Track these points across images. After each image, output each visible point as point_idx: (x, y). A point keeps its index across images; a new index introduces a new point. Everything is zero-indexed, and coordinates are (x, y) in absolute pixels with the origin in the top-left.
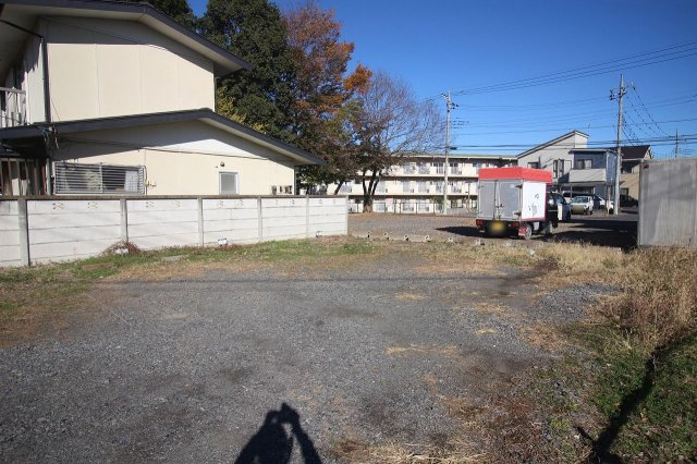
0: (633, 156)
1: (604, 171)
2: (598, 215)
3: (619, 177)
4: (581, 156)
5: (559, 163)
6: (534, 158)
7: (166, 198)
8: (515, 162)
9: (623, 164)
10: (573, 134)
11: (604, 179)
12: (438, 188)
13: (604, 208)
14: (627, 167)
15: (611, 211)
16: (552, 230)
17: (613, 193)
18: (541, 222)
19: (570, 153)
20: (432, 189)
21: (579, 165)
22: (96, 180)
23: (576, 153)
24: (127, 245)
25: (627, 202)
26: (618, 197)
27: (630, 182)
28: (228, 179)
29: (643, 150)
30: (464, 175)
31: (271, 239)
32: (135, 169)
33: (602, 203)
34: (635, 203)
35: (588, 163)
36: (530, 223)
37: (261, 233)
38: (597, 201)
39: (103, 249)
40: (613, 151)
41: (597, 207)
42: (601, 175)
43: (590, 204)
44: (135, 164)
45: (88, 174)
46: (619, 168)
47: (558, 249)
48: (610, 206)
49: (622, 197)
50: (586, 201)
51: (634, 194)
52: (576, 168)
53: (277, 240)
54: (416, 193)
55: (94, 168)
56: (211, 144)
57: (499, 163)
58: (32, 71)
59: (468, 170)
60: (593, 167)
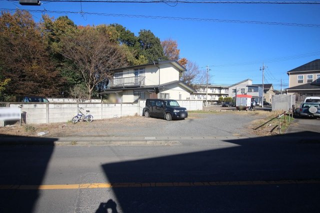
0: (267, 87)
1: (258, 93)
3: (264, 95)
4: (250, 88)
5: (243, 90)
6: (234, 88)
10: (247, 80)
11: (258, 96)
12: (198, 98)
13: (258, 105)
14: (265, 91)
15: (261, 106)
17: (261, 100)
19: (247, 86)
21: (250, 91)
23: (249, 86)
25: (266, 104)
27: (266, 96)
28: (180, 95)
29: (269, 86)
32: (168, 94)
33: (258, 103)
35: (253, 90)
36: (248, 107)
38: (256, 103)
40: (261, 85)
42: (257, 94)
45: (162, 95)
46: (263, 92)
48: (260, 105)
49: (264, 102)
51: (267, 101)
52: (249, 91)
56: (178, 88)
57: (220, 88)
58: (150, 73)
59: (209, 91)
60: (254, 92)
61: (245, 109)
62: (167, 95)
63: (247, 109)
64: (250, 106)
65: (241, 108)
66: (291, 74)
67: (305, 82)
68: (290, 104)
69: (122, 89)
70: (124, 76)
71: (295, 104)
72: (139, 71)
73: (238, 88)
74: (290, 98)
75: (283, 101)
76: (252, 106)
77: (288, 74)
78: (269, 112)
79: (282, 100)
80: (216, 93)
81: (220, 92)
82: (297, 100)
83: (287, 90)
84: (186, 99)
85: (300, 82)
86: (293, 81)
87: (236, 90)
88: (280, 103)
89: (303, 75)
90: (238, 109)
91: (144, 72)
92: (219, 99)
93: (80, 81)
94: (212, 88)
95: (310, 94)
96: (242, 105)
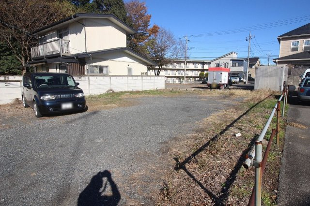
0: (253, 61)
1: (243, 67)
2: (241, 84)
4: (235, 61)
5: (226, 64)
6: (217, 62)
7: (120, 76)
8: (210, 63)
9: (249, 64)
10: (232, 53)
11: (243, 71)
12: (179, 73)
13: (242, 81)
14: (251, 66)
15: (245, 83)
16: (229, 87)
17: (246, 75)
18: (227, 85)
19: (231, 60)
20: (177, 74)
22: (97, 70)
23: (233, 60)
24: (111, 90)
25: (251, 79)
26: (247, 78)
27: (252, 72)
28: (130, 70)
29: (256, 59)
30: (190, 68)
31: (145, 90)
33: (242, 79)
34: (253, 80)
35: (237, 64)
36: (224, 85)
37: (142, 88)
38: (240, 78)
39: (106, 91)
40: (246, 59)
41: (240, 81)
42: (241, 69)
43: (238, 80)
44: (106, 65)
45: (95, 68)
46: (248, 66)
47: (234, 91)
48: (244, 81)
49: (249, 77)
50: (237, 79)
51: (253, 76)
52: (233, 66)
53: (147, 90)
54: (171, 75)
55: (96, 66)
56: (126, 59)
57: (203, 63)
58: (75, 34)
59: (191, 66)
60: (239, 66)
61: (219, 87)
62: (105, 69)
63: (222, 87)
64: (226, 82)
65: (214, 86)
66: (283, 39)
67: (301, 50)
68: (280, 80)
69: (43, 60)
71: (286, 80)
72: (63, 32)
73: (221, 61)
74: (282, 71)
75: (271, 76)
76: (230, 83)
77: (279, 40)
78: (249, 91)
79: (269, 74)
80: (199, 68)
81: (203, 67)
82: (289, 74)
83: (277, 61)
84: (140, 74)
85: (294, 50)
86: (286, 49)
87: (219, 64)
88: (266, 78)
89: (299, 40)
90: (210, 87)
92: (200, 74)
93: (8, 53)
94: (194, 63)
95: (307, 65)
96: (215, 81)
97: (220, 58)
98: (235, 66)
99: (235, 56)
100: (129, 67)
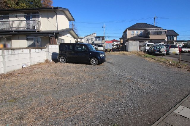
1: (100, 41)
5: (92, 39)
6: (87, 38)
11: (100, 43)
19: (94, 37)
35: (97, 39)
56: (69, 35)
62: (63, 41)
63: (112, 51)
65: (109, 50)
66: (128, 30)
67: (135, 35)
70: (11, 19)
72: (31, 15)
73: (89, 38)
79: (134, 45)
83: (129, 39)
85: (132, 35)
87: (88, 39)
89: (134, 31)
91: (38, 17)
97: (89, 36)
98: (97, 40)
99: (96, 35)
100: (70, 40)
